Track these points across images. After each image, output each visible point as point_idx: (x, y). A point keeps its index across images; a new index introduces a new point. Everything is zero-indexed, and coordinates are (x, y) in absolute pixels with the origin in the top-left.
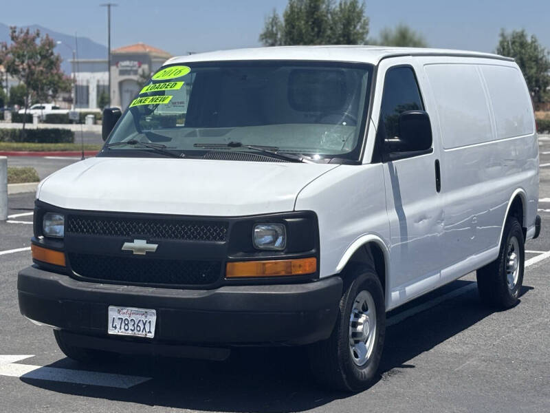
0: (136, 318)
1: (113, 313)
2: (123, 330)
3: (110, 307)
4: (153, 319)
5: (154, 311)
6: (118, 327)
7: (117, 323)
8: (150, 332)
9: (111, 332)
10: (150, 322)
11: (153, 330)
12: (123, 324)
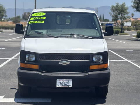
0: (65, 82)
1: (58, 81)
2: (61, 86)
3: (57, 80)
4: (71, 82)
5: (71, 80)
6: (60, 85)
7: (59, 84)
8: (70, 86)
9: (57, 86)
10: (70, 83)
11: (71, 85)
12: (61, 84)
